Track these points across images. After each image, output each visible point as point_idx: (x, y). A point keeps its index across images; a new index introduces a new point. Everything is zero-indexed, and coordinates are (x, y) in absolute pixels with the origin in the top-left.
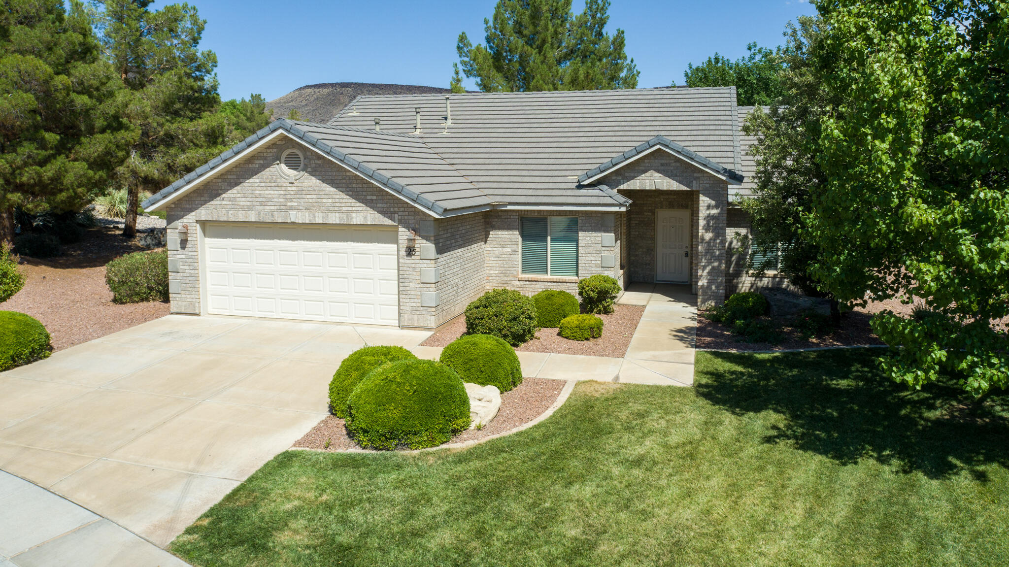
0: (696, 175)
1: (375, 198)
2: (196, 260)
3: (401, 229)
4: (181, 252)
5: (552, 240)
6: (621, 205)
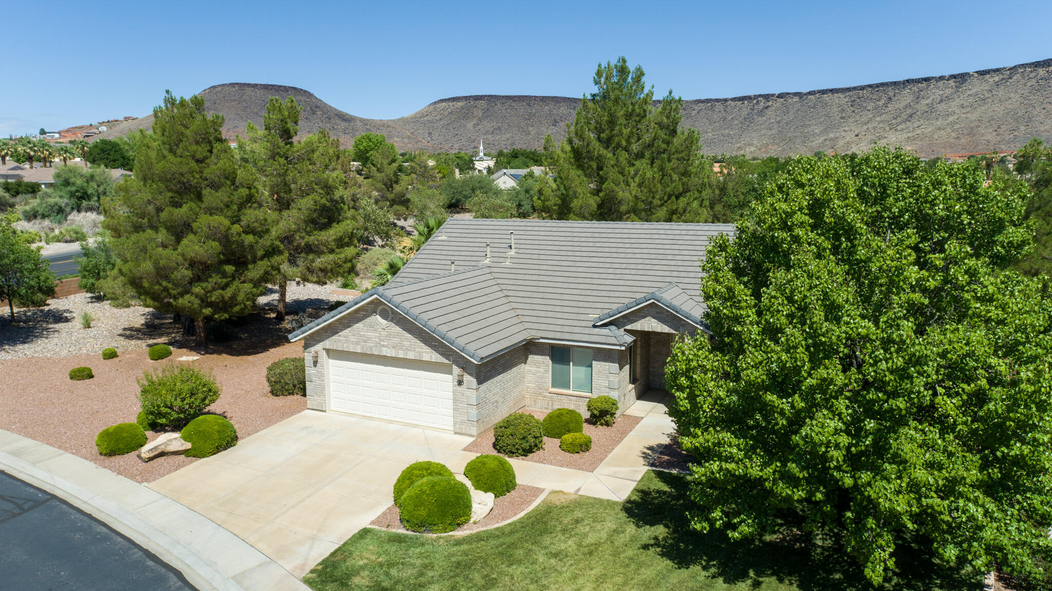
0: (679, 323)
1: (436, 345)
2: (323, 375)
3: (454, 367)
4: (313, 368)
5: (573, 365)
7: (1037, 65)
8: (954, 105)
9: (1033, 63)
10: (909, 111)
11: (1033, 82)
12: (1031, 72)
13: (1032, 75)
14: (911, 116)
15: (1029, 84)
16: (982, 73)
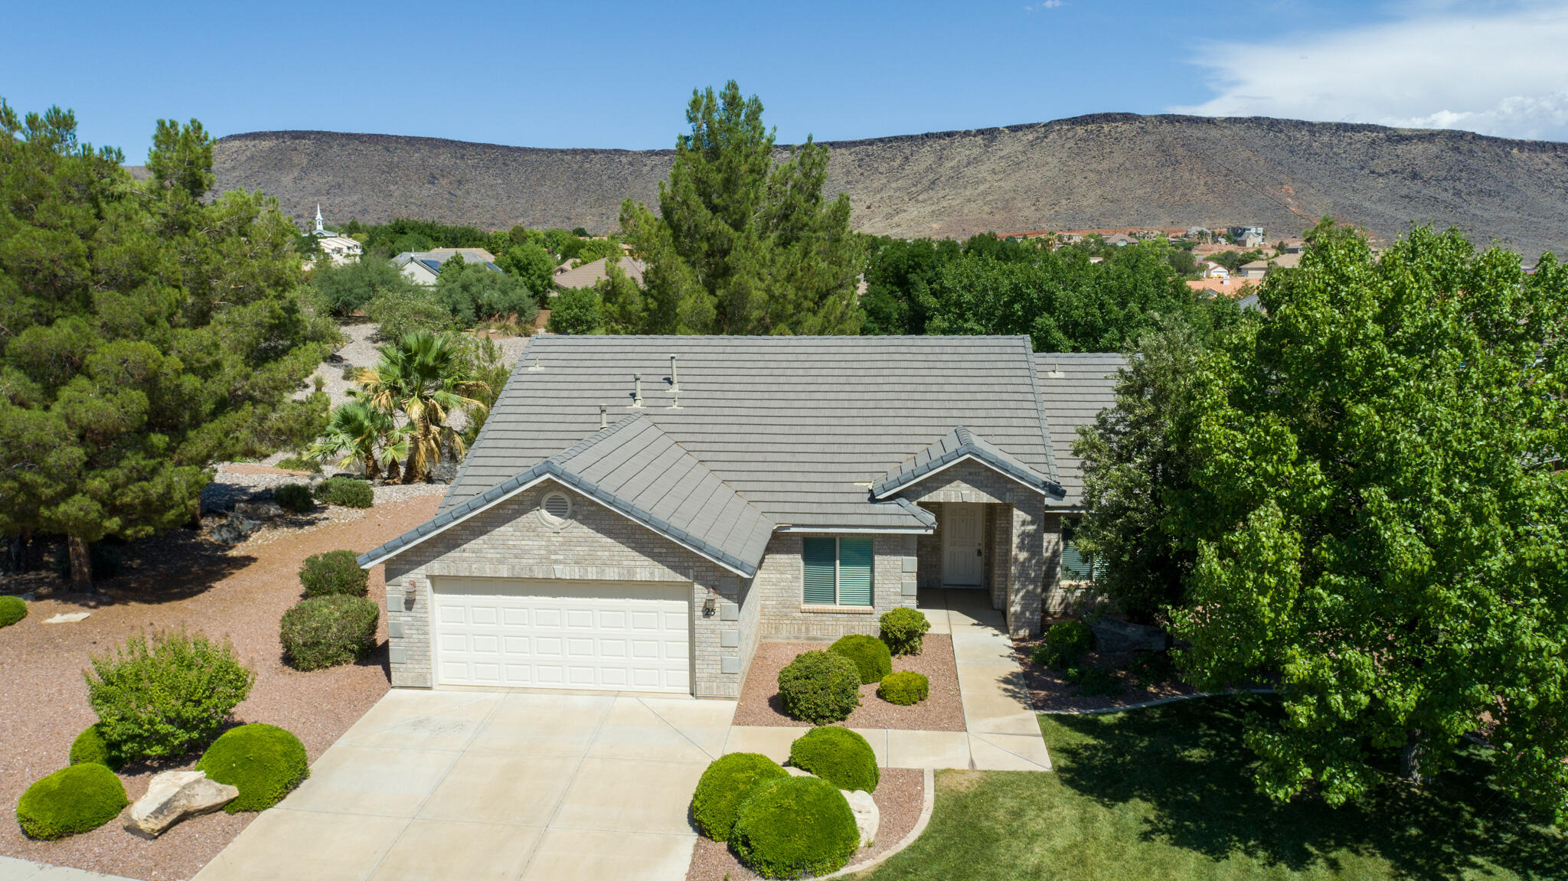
0: (1009, 486)
1: (664, 550)
2: (425, 623)
3: (696, 586)
4: (406, 613)
5: (841, 565)
6: (927, 528)
7: (1074, 121)
8: (984, 169)
9: (1070, 120)
10: (931, 176)
11: (1071, 144)
12: (1068, 130)
13: (1070, 135)
14: (933, 183)
15: (1067, 146)
16: (1015, 129)
